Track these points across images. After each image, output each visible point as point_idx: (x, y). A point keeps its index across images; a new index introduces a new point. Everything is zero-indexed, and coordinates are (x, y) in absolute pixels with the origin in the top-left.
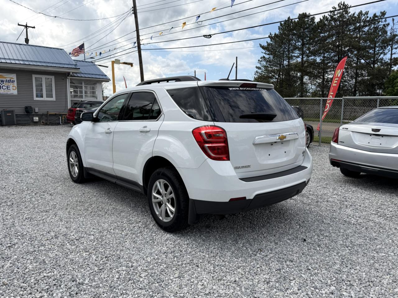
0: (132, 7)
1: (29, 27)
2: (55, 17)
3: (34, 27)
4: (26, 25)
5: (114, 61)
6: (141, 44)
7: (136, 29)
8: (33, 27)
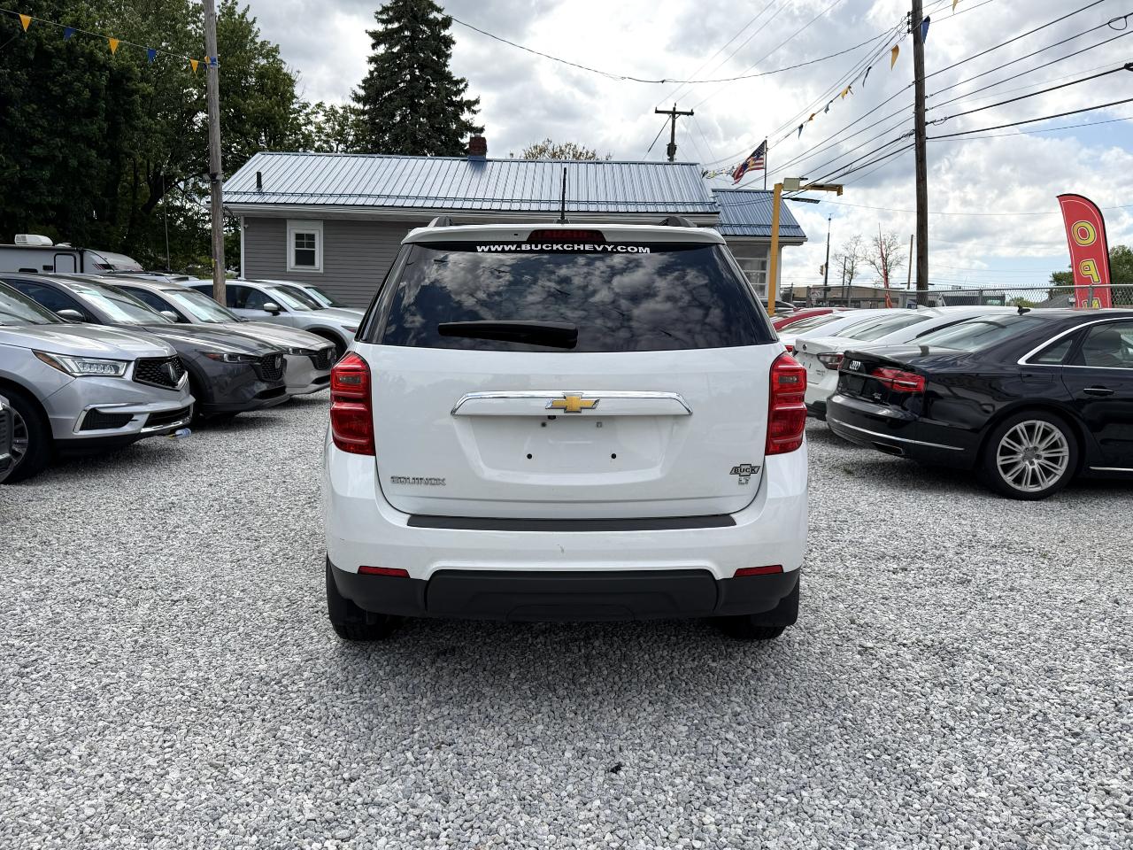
0: (909, 13)
1: (680, 113)
2: (663, 82)
3: (692, 113)
4: (674, 109)
5: (782, 182)
6: (927, 123)
7: (914, 80)
8: (689, 111)
